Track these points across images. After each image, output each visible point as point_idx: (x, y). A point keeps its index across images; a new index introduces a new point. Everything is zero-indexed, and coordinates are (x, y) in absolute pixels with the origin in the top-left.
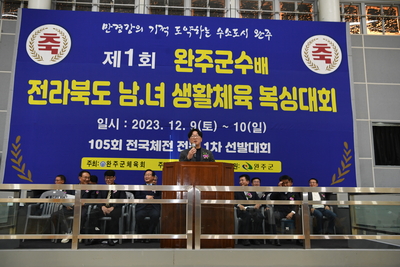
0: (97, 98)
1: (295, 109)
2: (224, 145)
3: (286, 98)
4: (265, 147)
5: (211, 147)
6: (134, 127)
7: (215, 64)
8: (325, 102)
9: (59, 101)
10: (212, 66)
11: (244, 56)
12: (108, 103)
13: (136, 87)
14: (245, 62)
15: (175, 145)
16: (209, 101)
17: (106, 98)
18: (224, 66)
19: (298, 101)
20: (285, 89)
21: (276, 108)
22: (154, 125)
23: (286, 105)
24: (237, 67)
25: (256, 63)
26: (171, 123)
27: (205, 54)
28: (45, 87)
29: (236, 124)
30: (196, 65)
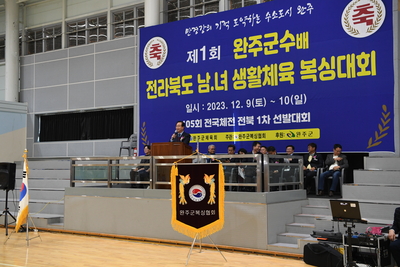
0: (184, 89)
1: (332, 78)
2: (272, 117)
3: (325, 69)
4: (306, 117)
5: (262, 120)
6: (208, 109)
7: (263, 47)
8: (363, 67)
9: (163, 95)
10: (261, 49)
11: (288, 35)
12: (192, 92)
13: (208, 77)
14: (289, 40)
15: (237, 120)
16: (259, 81)
17: (190, 88)
18: (271, 48)
19: (336, 70)
20: (324, 59)
21: (315, 80)
22: (221, 106)
23: (325, 76)
24: (281, 46)
25: (298, 39)
26: (233, 103)
27: (255, 39)
28: (155, 85)
29: (281, 98)
30: (250, 51)
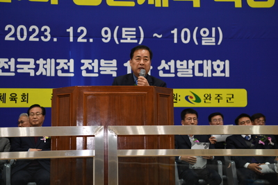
2: (155, 64)
4: (221, 68)
6: (7, 38)
15: (78, 66)
21: (238, 5)
22: (41, 34)
26: (71, 30)
29: (175, 32)
